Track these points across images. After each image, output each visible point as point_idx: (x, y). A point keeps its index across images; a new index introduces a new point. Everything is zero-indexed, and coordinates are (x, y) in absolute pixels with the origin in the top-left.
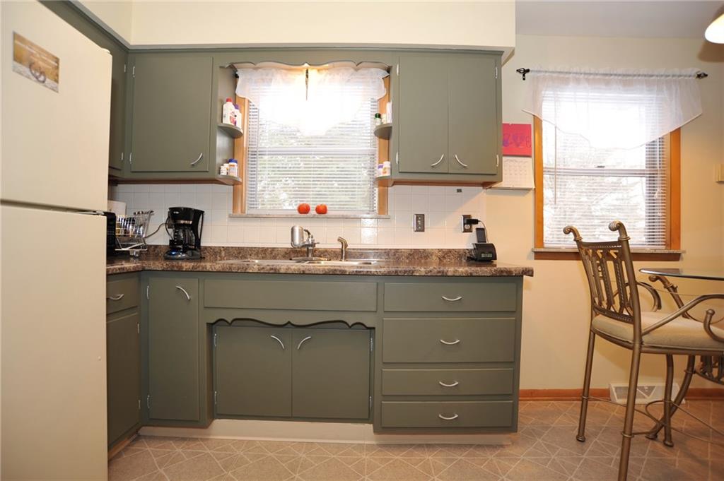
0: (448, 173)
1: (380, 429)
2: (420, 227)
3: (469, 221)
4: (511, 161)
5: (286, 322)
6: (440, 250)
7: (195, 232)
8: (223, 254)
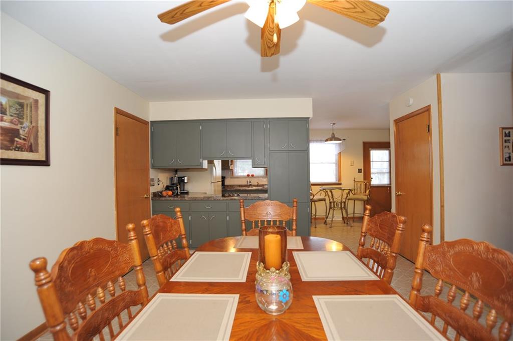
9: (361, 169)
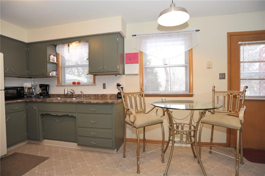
0: (103, 72)
1: (79, 145)
2: (104, 87)
3: (118, 85)
4: (132, 65)
5: (56, 115)
6: (110, 94)
7: (46, 90)
8: (55, 96)
9: (224, 74)
